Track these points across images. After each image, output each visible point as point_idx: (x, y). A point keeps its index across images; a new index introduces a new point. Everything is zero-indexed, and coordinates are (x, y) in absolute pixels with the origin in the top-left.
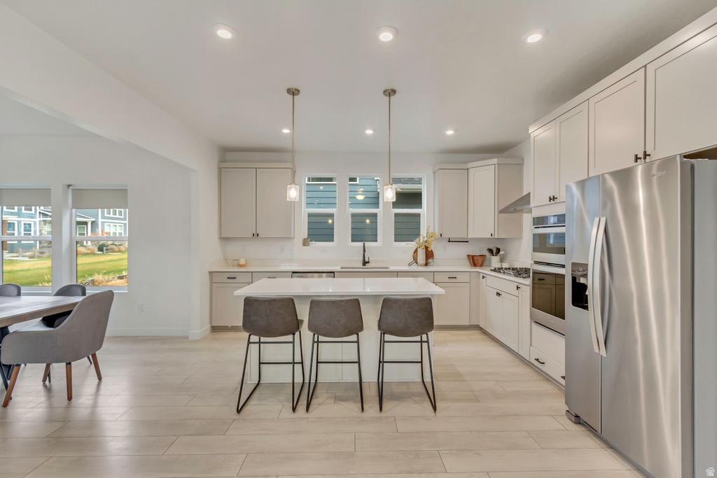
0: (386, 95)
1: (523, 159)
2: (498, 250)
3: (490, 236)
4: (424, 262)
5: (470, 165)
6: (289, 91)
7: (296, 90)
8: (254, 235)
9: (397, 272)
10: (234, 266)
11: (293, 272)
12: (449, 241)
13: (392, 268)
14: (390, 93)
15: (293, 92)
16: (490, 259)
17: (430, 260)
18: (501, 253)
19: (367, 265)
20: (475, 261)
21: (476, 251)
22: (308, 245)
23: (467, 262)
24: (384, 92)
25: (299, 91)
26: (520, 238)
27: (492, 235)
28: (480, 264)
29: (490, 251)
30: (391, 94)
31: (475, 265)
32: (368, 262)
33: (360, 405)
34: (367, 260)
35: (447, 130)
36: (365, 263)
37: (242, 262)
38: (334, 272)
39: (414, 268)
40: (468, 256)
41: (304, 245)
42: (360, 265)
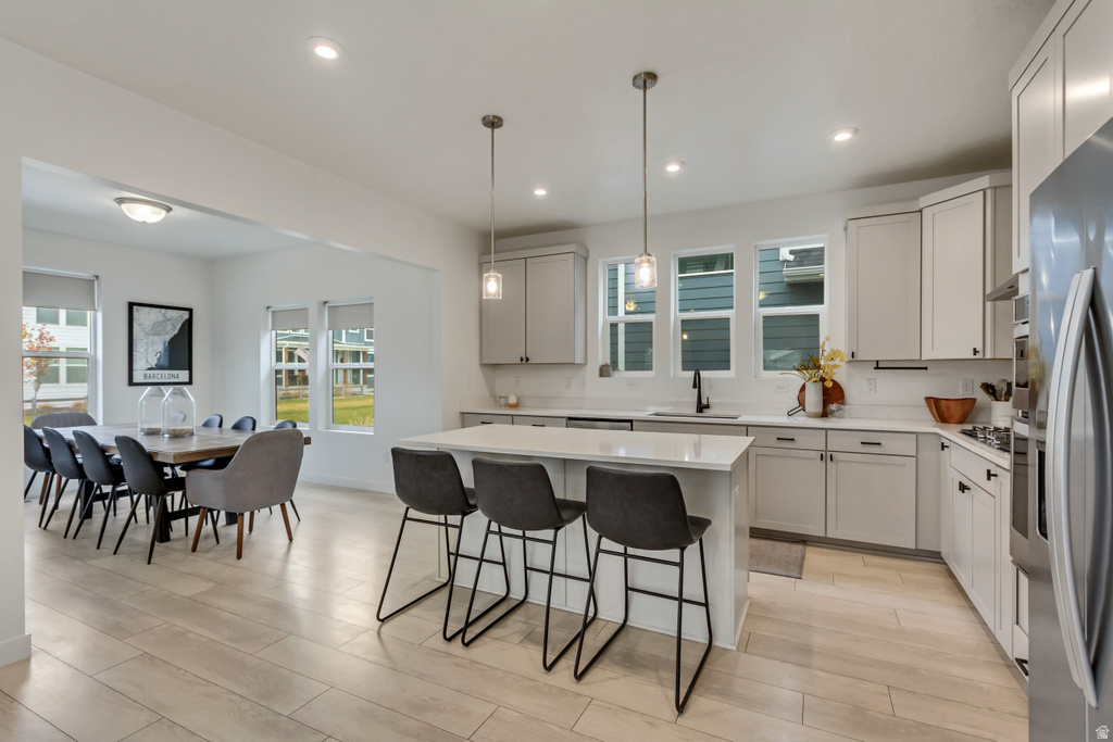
0: (638, 87)
2: (1010, 388)
3: (971, 356)
4: (819, 409)
5: (924, 201)
6: (485, 122)
7: (494, 117)
8: (522, 359)
9: (747, 426)
10: (501, 406)
11: (570, 419)
12: (877, 368)
13: (744, 419)
14: (647, 79)
15: (493, 123)
16: (990, 409)
17: (833, 407)
19: (707, 412)
20: (941, 410)
21: (953, 388)
22: (608, 376)
23: (925, 413)
25: (500, 119)
27: (975, 352)
28: (957, 418)
29: (989, 388)
30: (649, 81)
31: (941, 419)
32: (708, 407)
33: (542, 649)
34: (704, 402)
35: (835, 131)
36: (701, 407)
37: (512, 400)
38: (631, 421)
39: (798, 420)
40: (928, 399)
41: (601, 375)
42: (693, 410)
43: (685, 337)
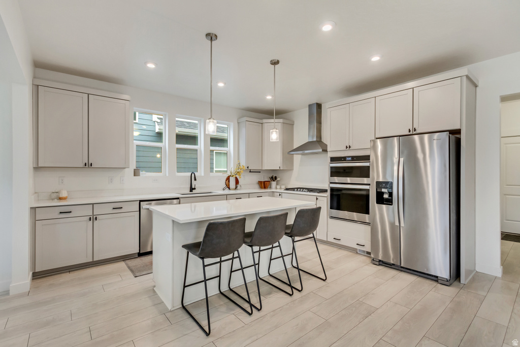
0: (271, 63)
1: (294, 122)
2: (276, 178)
3: (279, 168)
5: (265, 121)
6: (208, 35)
7: (214, 35)
8: (85, 165)
9: (227, 195)
10: (53, 199)
11: (141, 201)
12: (250, 172)
14: (275, 63)
15: (211, 37)
16: (271, 184)
17: (238, 186)
18: (278, 179)
19: (194, 191)
21: (264, 178)
23: (257, 186)
24: (271, 61)
26: (292, 170)
28: (267, 187)
31: (265, 188)
32: (195, 189)
34: (193, 187)
35: (268, 95)
36: (192, 189)
37: (64, 194)
39: (227, 192)
40: (259, 182)
41: (135, 175)
42: (188, 191)
43: (158, 156)
